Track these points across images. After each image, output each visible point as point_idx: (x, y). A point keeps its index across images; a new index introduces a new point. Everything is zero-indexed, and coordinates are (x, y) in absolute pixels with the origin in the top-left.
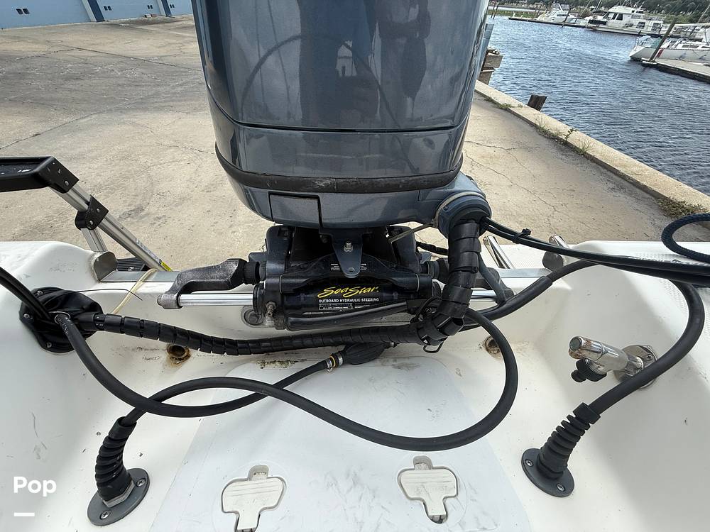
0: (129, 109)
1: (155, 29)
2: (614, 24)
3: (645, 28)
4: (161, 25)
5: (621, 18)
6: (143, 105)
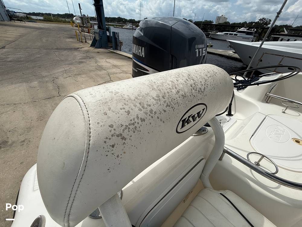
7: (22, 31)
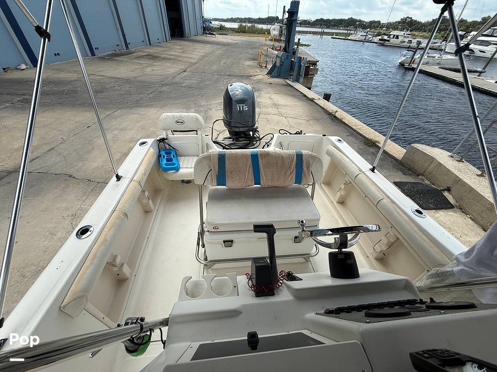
0: (133, 107)
1: (125, 59)
2: (394, 41)
3: (412, 44)
4: (126, 56)
5: (397, 37)
6: (138, 104)
7: (208, 48)
